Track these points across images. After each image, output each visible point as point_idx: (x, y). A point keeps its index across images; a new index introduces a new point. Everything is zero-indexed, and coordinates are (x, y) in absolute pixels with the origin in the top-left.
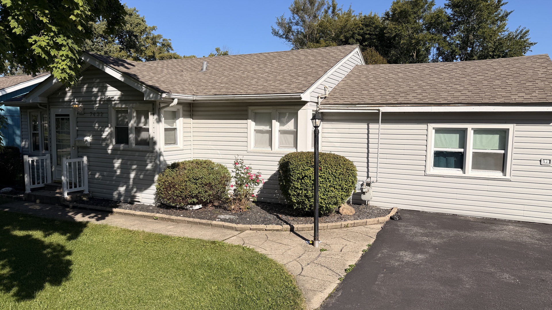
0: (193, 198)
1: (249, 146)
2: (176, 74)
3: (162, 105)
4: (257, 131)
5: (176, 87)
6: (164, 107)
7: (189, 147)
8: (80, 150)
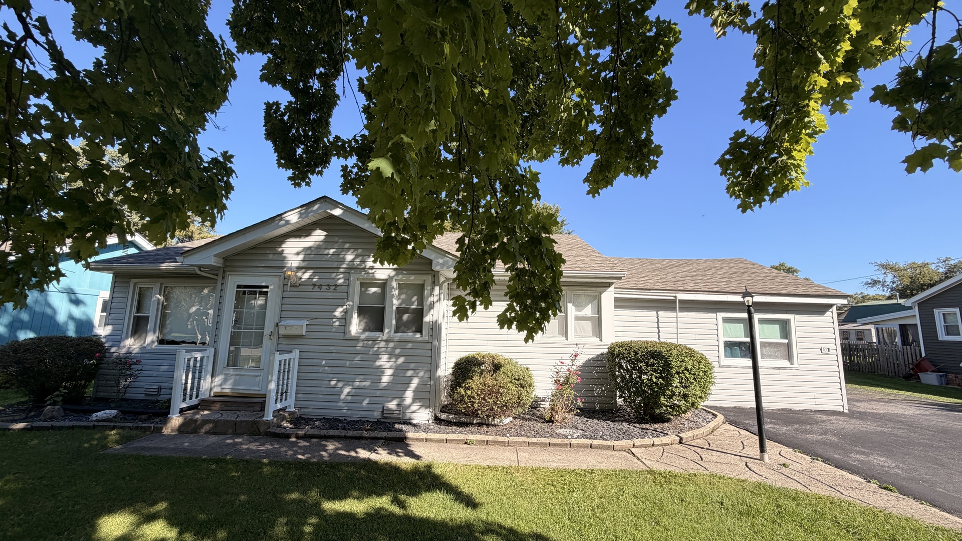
8: (282, 341)
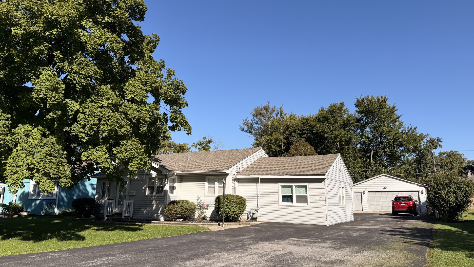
0: (180, 214)
1: (205, 194)
2: (175, 162)
3: (169, 176)
4: (209, 187)
5: (175, 168)
6: (170, 177)
7: (179, 195)
8: (130, 197)
